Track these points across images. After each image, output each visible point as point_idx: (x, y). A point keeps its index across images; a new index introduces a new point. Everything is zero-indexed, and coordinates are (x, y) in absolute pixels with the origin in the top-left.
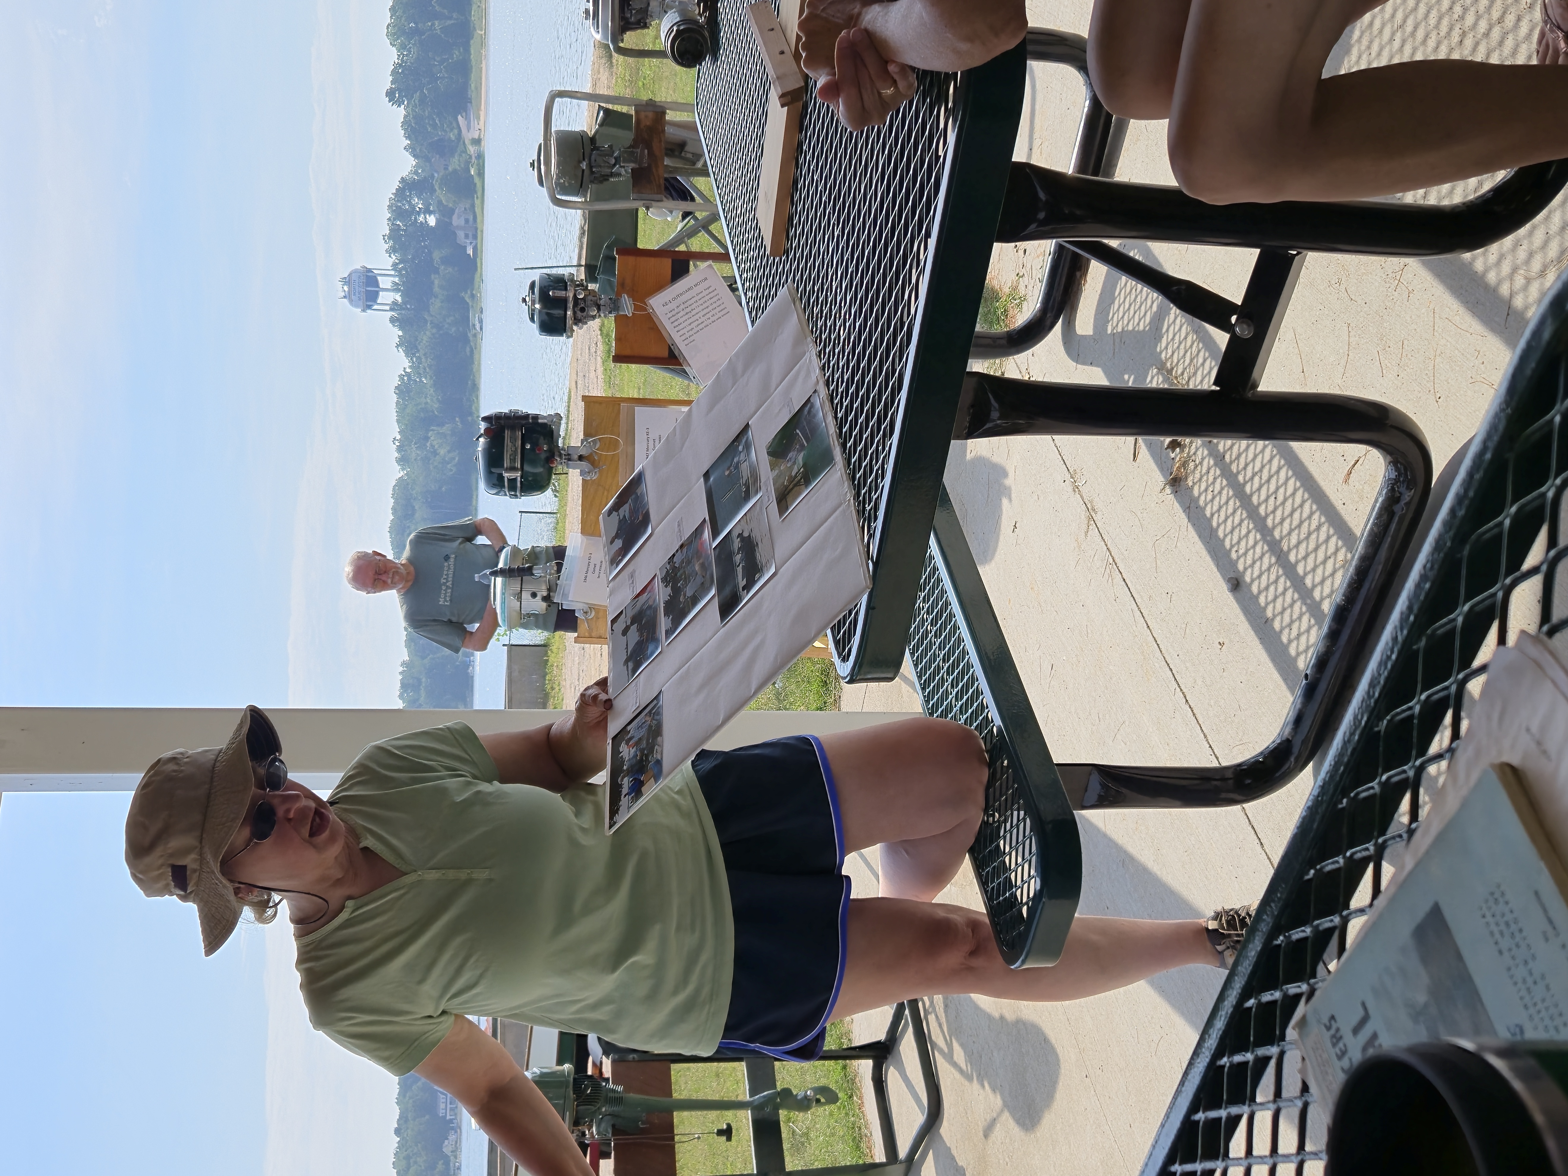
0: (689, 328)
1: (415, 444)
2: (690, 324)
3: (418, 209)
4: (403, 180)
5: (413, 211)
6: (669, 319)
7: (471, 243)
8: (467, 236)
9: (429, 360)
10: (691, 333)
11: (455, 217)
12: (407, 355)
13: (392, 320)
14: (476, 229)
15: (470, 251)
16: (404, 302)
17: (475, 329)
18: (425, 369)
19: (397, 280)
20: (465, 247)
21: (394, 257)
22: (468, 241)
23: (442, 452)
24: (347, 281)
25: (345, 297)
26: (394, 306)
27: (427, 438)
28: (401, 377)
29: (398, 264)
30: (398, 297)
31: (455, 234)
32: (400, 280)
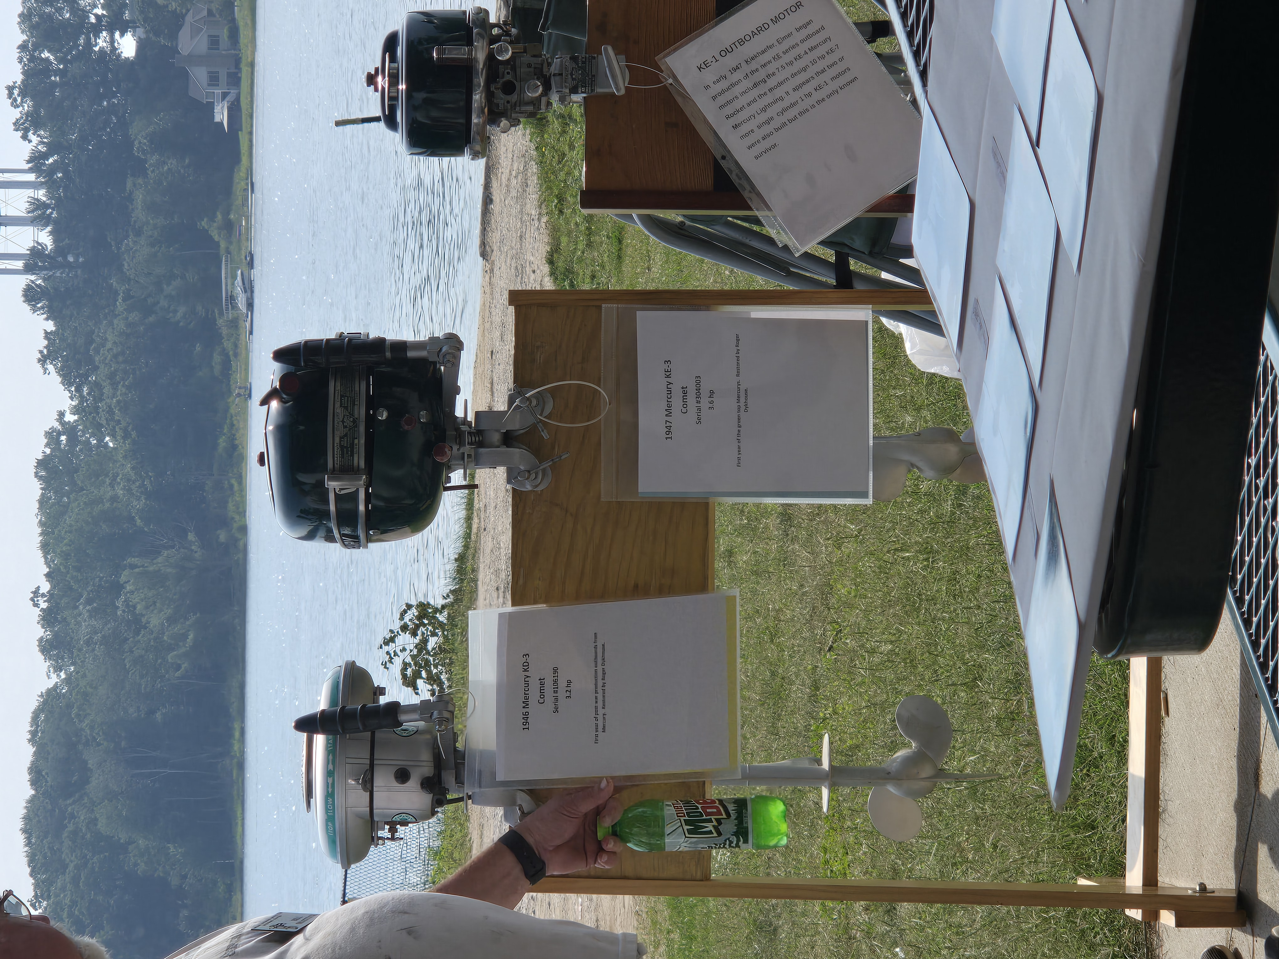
0: (763, 117)
1: (89, 602)
2: (764, 110)
3: (93, 19)
6: (714, 98)
7: (224, 96)
8: (214, 79)
9: (121, 389)
10: (767, 129)
11: (184, 35)
12: (67, 381)
13: (30, 295)
14: (237, 61)
15: (221, 115)
16: (60, 250)
17: (235, 307)
18: (110, 411)
19: (41, 194)
20: (209, 108)
21: (35, 139)
22: (218, 91)
23: (155, 620)
26: (34, 260)
27: (117, 588)
28: (52, 437)
29: (45, 156)
30: (45, 238)
31: (185, 75)
32: (50, 195)
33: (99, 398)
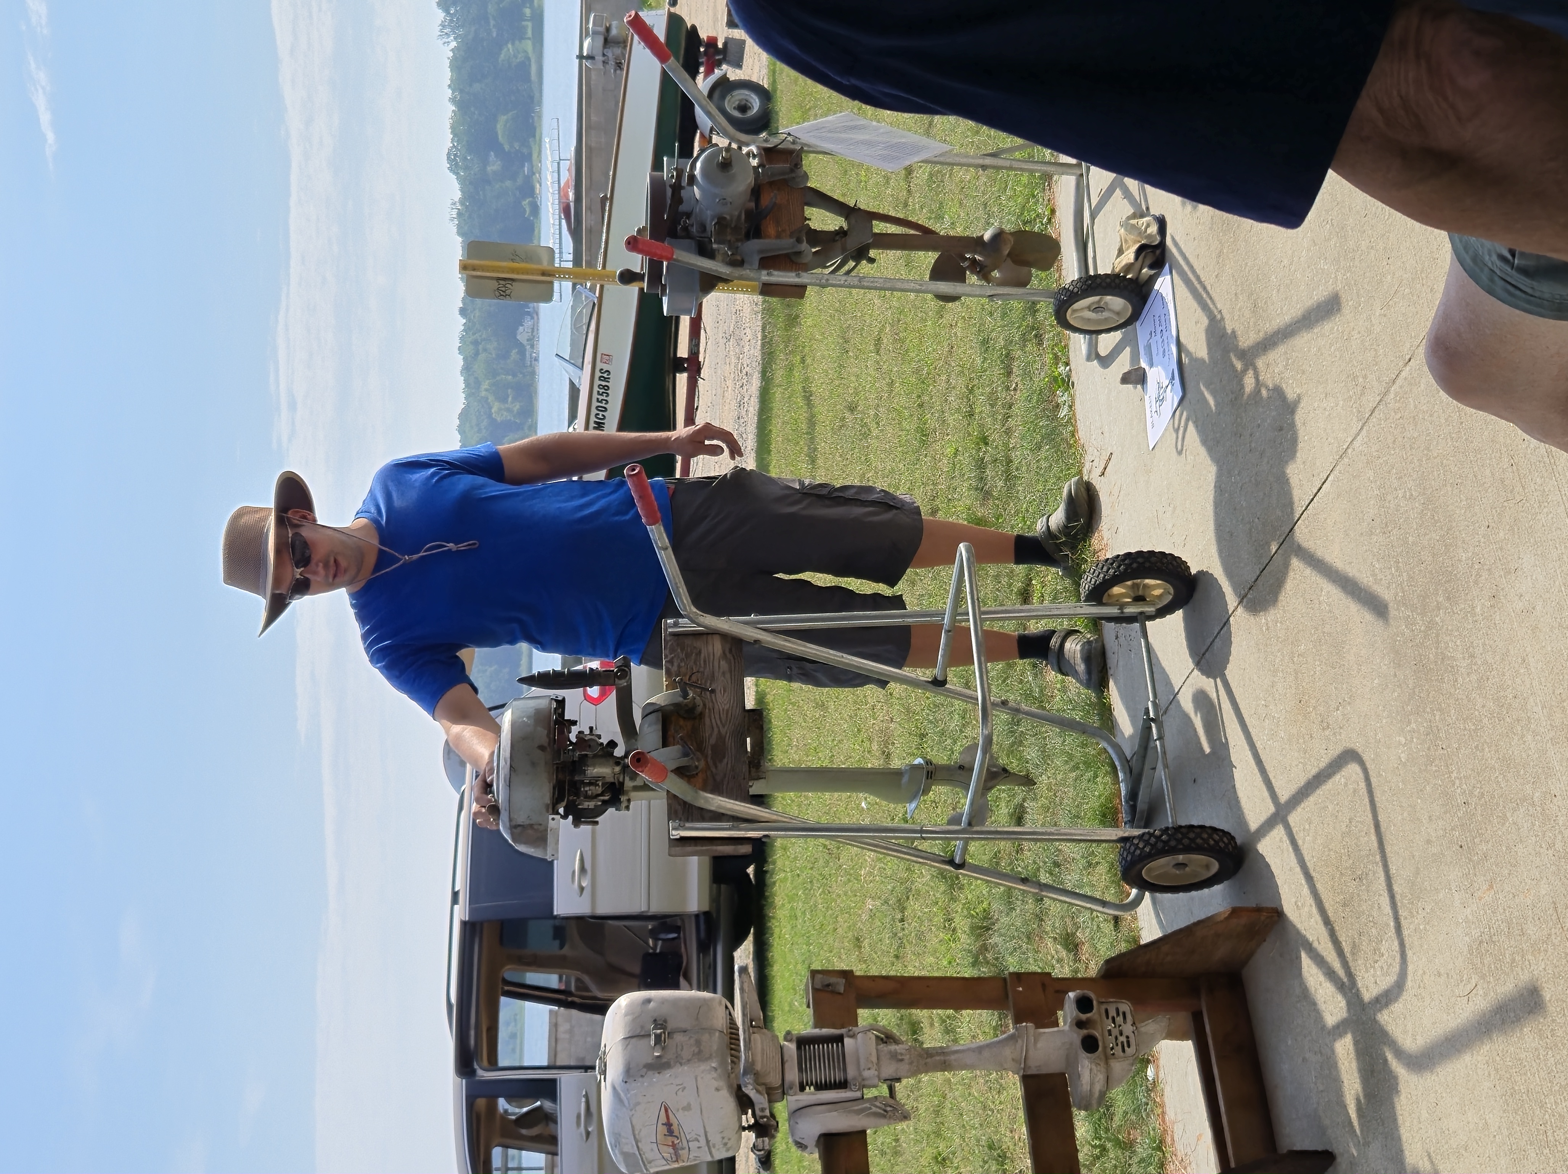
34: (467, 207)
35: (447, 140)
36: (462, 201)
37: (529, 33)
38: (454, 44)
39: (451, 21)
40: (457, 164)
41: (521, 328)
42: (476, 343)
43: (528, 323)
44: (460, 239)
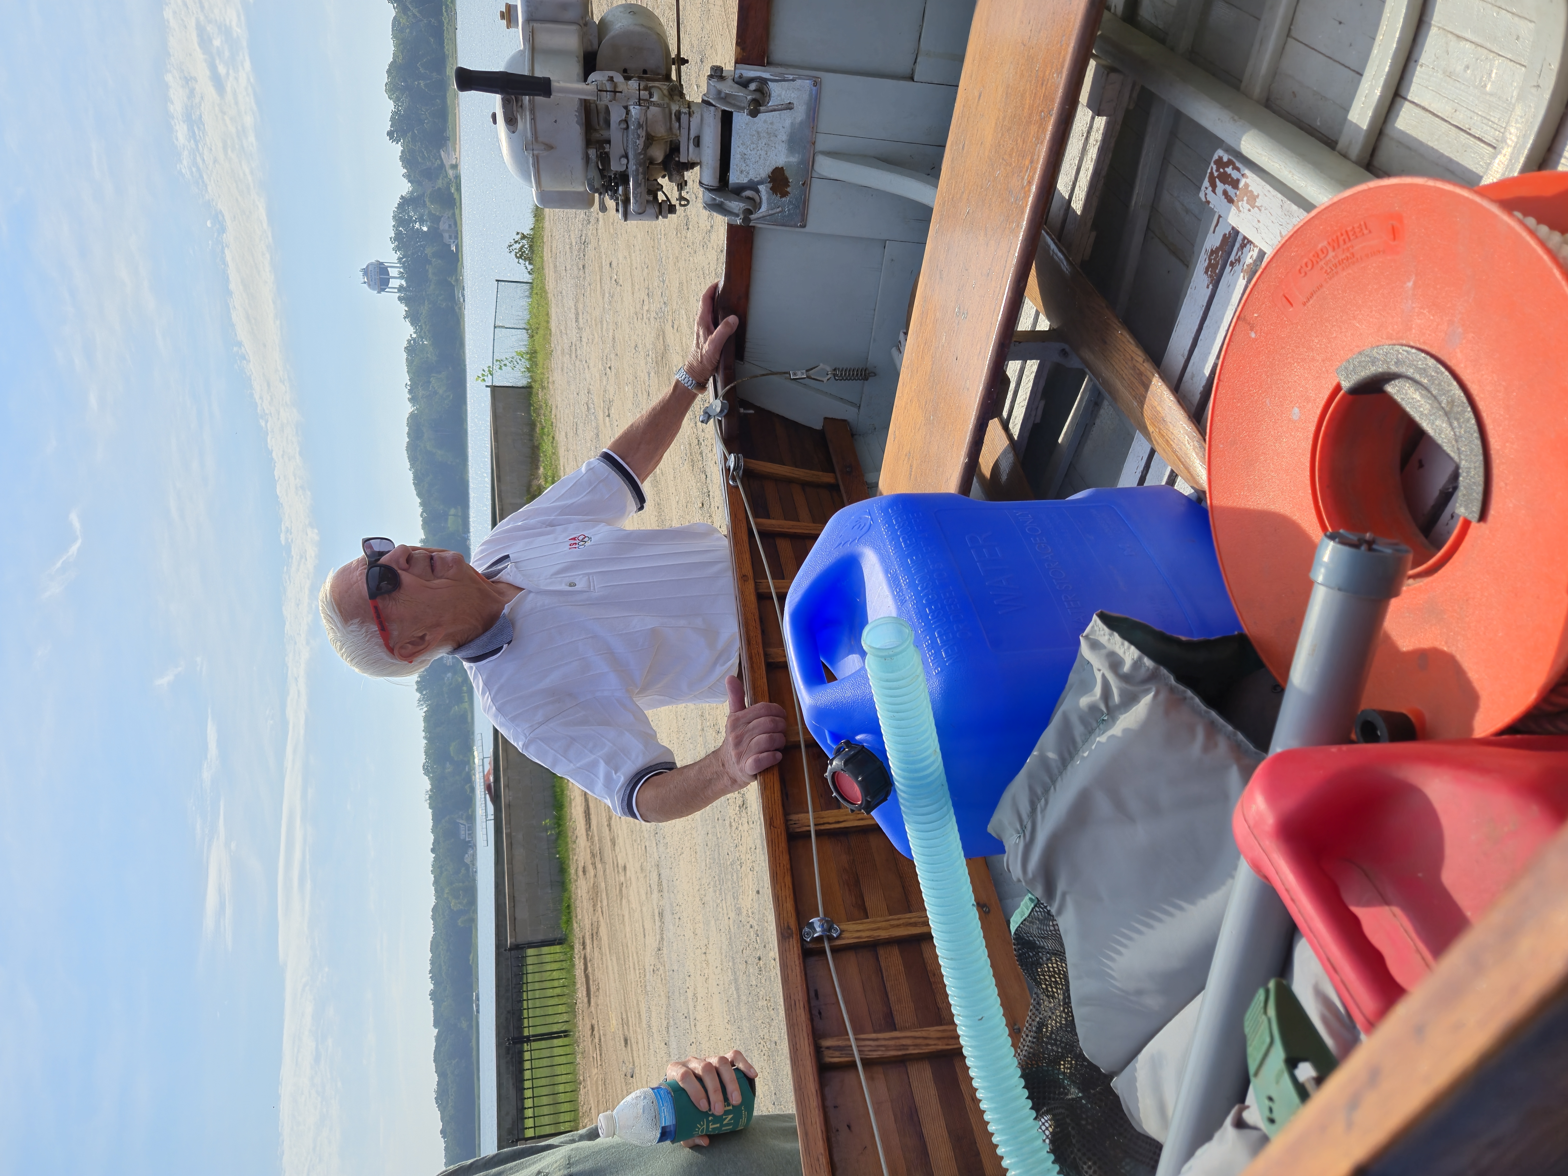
1: (421, 386)
3: (414, 219)
4: (402, 198)
5: (410, 220)
7: (454, 242)
8: (450, 237)
9: (428, 327)
11: (441, 225)
12: (412, 325)
13: (400, 299)
14: (457, 232)
15: (454, 248)
16: (408, 286)
17: (459, 301)
18: (425, 333)
19: (402, 270)
20: (450, 246)
21: (399, 254)
22: (452, 241)
23: (441, 391)
24: (366, 272)
25: (365, 283)
26: (400, 289)
27: (429, 382)
28: (409, 340)
29: (402, 258)
30: (403, 282)
31: (442, 236)
32: (404, 270)
33: (421, 330)
34: (434, 793)
35: (422, 758)
36: (431, 790)
37: (466, 699)
38: (426, 709)
39: (424, 698)
40: (428, 771)
41: (466, 856)
42: (441, 867)
43: (471, 852)
44: (431, 811)
